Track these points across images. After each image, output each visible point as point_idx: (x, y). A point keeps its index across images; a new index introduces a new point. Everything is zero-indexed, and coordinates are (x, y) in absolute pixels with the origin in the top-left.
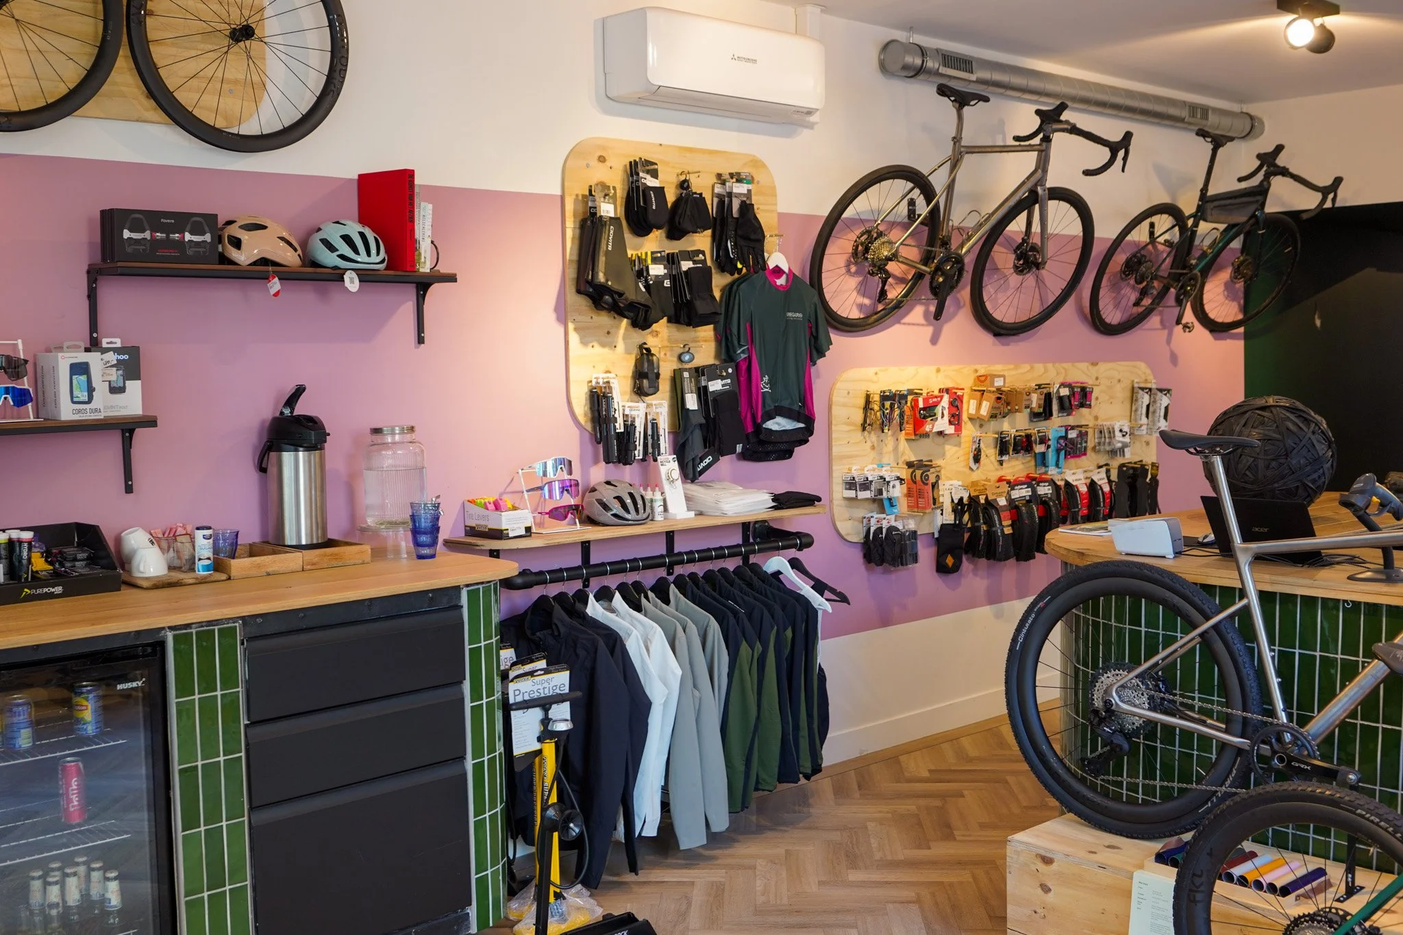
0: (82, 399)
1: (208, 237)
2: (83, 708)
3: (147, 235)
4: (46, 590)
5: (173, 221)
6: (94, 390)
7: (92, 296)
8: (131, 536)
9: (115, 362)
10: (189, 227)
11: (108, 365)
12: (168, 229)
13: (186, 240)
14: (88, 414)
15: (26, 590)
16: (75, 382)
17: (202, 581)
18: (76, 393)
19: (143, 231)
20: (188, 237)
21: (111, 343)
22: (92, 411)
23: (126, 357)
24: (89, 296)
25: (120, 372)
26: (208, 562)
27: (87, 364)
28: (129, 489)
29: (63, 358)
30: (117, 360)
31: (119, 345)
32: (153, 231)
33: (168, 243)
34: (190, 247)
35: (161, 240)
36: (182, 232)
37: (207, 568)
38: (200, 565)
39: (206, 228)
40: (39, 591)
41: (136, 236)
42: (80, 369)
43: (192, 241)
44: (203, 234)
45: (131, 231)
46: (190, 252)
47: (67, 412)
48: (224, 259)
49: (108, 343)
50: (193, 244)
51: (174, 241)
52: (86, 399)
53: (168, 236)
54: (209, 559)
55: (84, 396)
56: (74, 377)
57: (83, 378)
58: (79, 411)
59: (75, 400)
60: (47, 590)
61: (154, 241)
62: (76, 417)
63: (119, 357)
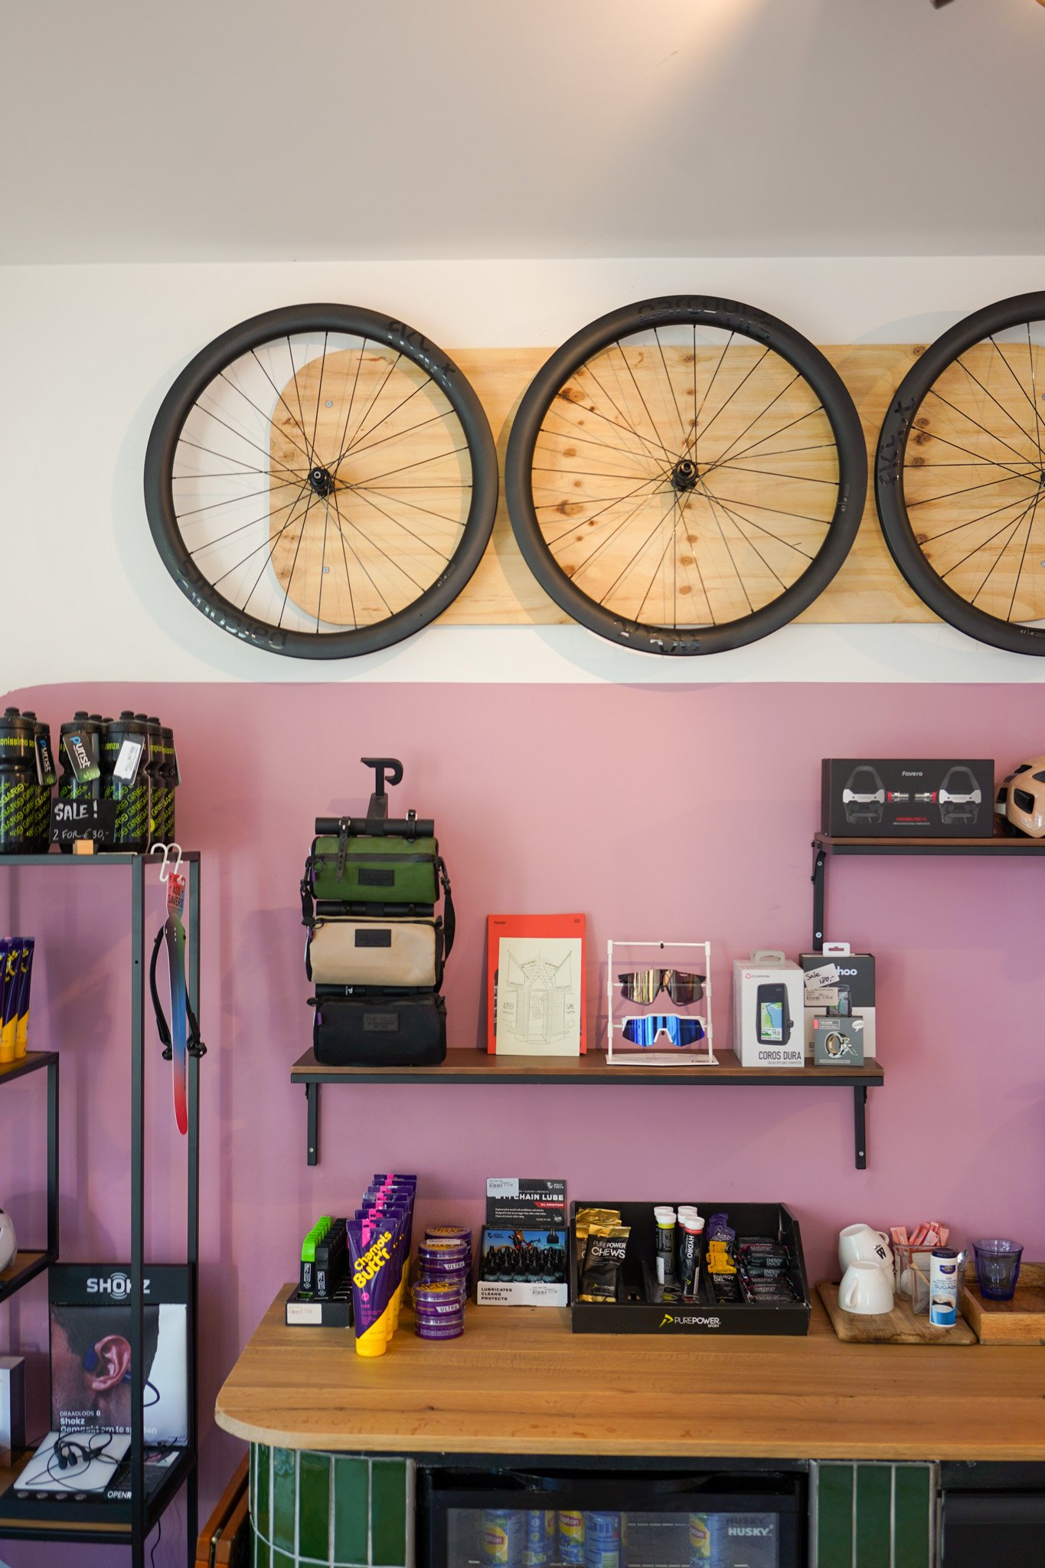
0: (773, 1037)
1: (976, 796)
2: (700, 1534)
3: (880, 796)
4: (695, 1320)
5: (921, 774)
6: (792, 1024)
7: (819, 878)
8: (852, 1238)
9: (838, 979)
10: (945, 782)
11: (826, 983)
12: (912, 786)
13: (941, 801)
14: (782, 1060)
15: (667, 1316)
16: (764, 1012)
17: (932, 1342)
18: (765, 1028)
19: (874, 791)
20: (944, 796)
21: (836, 949)
22: (787, 1055)
23: (854, 972)
24: (813, 879)
25: (845, 994)
26: (946, 1309)
27: (782, 986)
28: (861, 1163)
29: (749, 976)
30: (840, 976)
31: (846, 953)
32: (889, 789)
33: (912, 808)
34: (948, 812)
35: (902, 803)
36: (935, 790)
37: (945, 1318)
38: (935, 1310)
39: (975, 783)
40: (686, 1320)
41: (862, 798)
42: (772, 993)
43: (951, 803)
44: (969, 791)
45: (855, 791)
46: (946, 820)
47: (752, 1055)
48: (1009, 830)
49: (830, 950)
50: (951, 808)
51: (922, 803)
52: (780, 1038)
53: (912, 797)
54: (948, 1304)
55: (774, 1032)
56: (763, 1005)
57: (777, 1007)
58: (769, 1055)
59: (764, 1038)
60: (697, 1320)
61: (889, 805)
62: (765, 1063)
63: (844, 972)
